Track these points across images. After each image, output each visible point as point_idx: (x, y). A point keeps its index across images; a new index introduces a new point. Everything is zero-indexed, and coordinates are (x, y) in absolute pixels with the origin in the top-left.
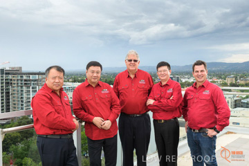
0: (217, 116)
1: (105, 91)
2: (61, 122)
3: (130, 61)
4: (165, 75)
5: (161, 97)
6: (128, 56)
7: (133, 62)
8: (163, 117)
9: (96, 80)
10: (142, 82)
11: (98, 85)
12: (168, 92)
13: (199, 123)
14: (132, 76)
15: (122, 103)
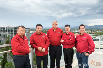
0: (89, 47)
1: (44, 36)
2: (23, 50)
3: (54, 24)
4: (68, 30)
5: (66, 39)
6: (53, 22)
7: (55, 25)
8: (67, 47)
9: (40, 32)
10: (59, 33)
11: (41, 34)
12: (69, 37)
13: (81, 50)
14: (55, 30)
15: (50, 41)
